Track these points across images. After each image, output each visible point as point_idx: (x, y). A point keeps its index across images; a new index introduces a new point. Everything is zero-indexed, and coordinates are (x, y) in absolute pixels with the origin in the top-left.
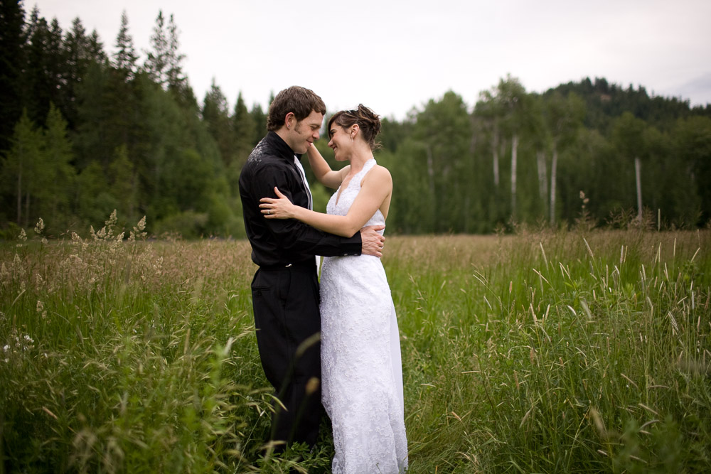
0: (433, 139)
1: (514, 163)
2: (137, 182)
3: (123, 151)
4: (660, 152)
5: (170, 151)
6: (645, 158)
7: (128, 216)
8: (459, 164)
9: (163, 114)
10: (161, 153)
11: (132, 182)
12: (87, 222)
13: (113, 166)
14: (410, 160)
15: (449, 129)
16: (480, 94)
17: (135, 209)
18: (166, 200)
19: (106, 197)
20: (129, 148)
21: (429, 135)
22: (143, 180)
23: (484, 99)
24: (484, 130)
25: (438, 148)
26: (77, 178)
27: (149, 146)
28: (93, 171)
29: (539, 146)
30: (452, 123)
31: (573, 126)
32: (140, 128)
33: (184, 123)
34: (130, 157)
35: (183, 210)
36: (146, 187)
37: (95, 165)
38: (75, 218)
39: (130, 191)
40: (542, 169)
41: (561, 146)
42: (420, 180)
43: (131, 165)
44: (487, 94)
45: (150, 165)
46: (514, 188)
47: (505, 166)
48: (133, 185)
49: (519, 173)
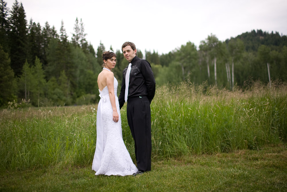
0: (183, 61)
1: (215, 68)
2: (69, 84)
3: (63, 73)
4: (278, 60)
5: (82, 71)
6: (271, 63)
7: (67, 97)
8: (194, 70)
9: (79, 57)
10: (78, 72)
11: (67, 84)
12: (51, 100)
13: (60, 78)
14: (174, 69)
15: (189, 57)
16: (201, 42)
17: (69, 94)
18: (81, 90)
19: (58, 90)
20: (66, 71)
21: (181, 59)
22: (72, 83)
23: (203, 44)
24: (203, 56)
25: (185, 64)
26: (47, 84)
27: (73, 70)
28: (53, 81)
29: (226, 61)
30: (190, 54)
31: (240, 52)
32: (70, 63)
33: (87, 60)
34: (67, 75)
35: (87, 93)
36: (73, 85)
37: (53, 78)
38: (46, 99)
39: (67, 87)
40: (228, 69)
41: (236, 60)
42: (178, 77)
43: (67, 78)
44: (204, 42)
45: (74, 77)
46: (216, 78)
47: (212, 70)
48: (68, 85)
49: (217, 72)
